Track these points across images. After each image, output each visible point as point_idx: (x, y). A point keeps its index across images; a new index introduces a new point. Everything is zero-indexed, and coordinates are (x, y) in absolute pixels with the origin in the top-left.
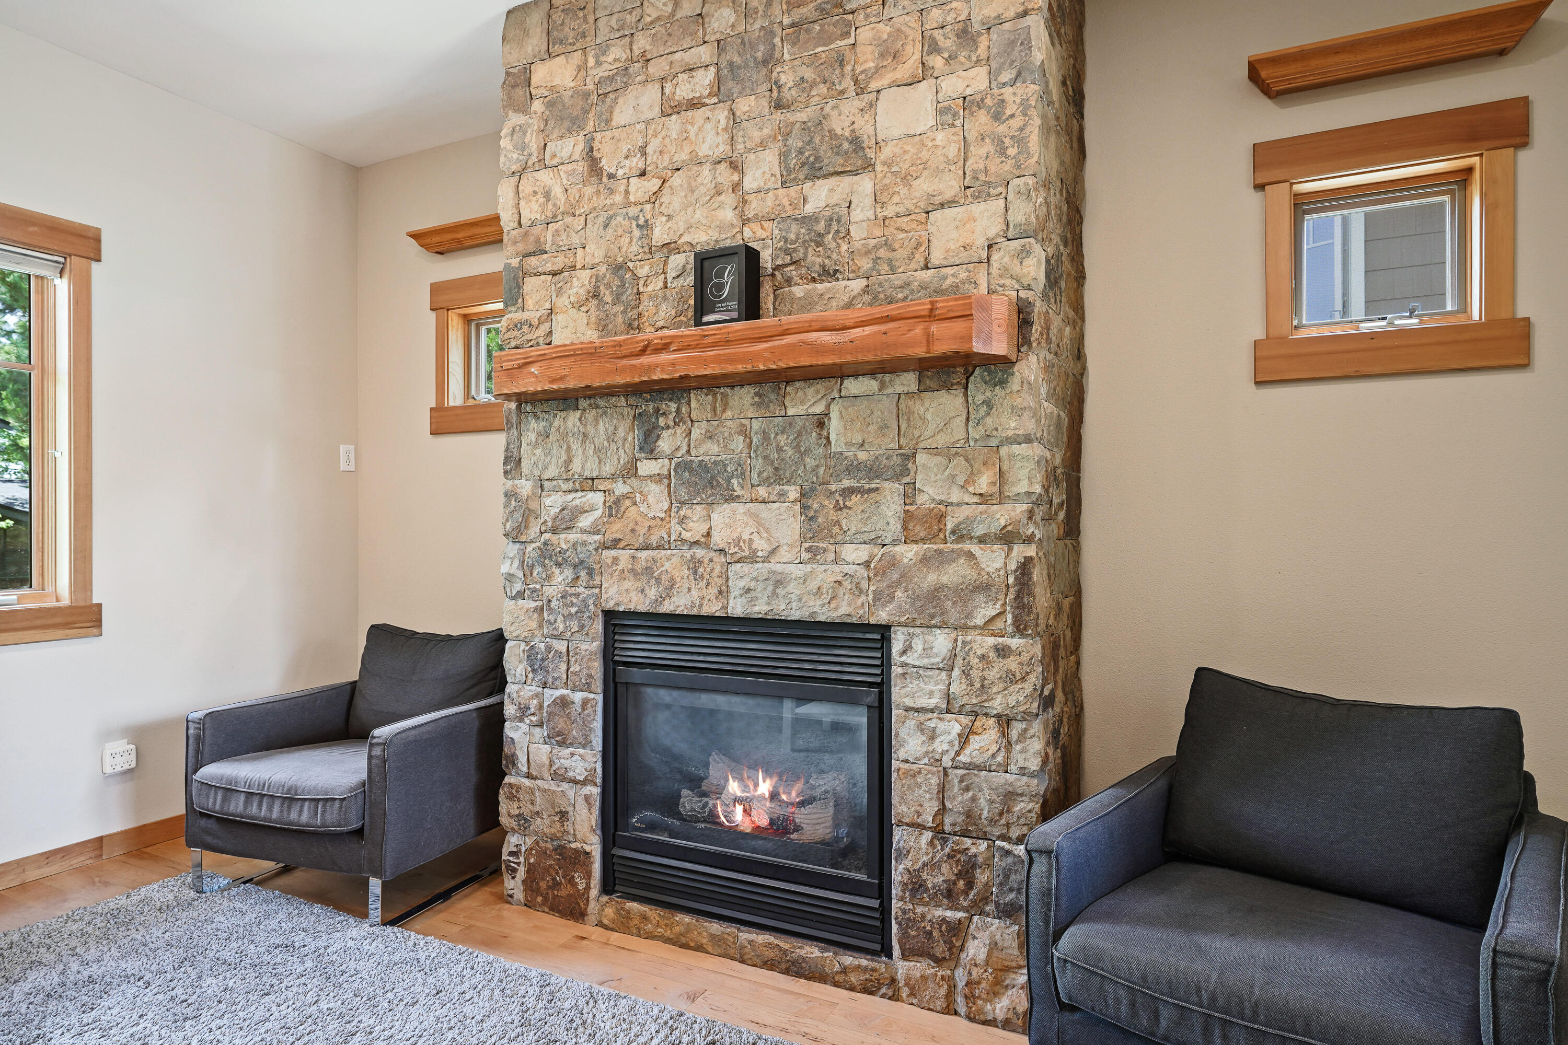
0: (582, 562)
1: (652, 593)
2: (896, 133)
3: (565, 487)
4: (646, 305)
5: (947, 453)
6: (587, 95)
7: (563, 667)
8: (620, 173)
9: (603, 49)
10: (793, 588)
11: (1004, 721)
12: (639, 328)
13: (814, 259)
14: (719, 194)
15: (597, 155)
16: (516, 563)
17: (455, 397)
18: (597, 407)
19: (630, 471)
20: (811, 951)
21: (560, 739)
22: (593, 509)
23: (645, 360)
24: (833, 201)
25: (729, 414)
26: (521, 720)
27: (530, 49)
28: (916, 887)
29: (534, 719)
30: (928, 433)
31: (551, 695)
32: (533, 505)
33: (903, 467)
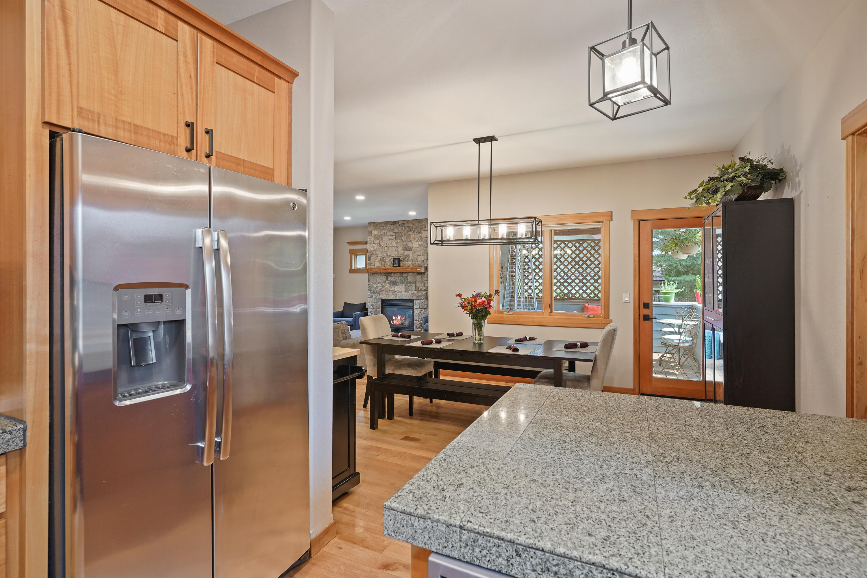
0: (379, 293)
1: (387, 297)
3: (376, 284)
4: (387, 262)
5: (419, 281)
6: (379, 236)
7: (376, 306)
8: (384, 246)
9: (381, 231)
10: (404, 296)
12: (385, 265)
13: (406, 259)
14: (396, 251)
15: (380, 243)
16: (370, 293)
17: (353, 268)
18: (380, 275)
19: (385, 282)
22: (380, 287)
23: (387, 270)
24: (408, 254)
25: (396, 277)
27: (372, 228)
28: (416, 327)
30: (418, 279)
31: (374, 310)
32: (372, 286)
33: (415, 283)
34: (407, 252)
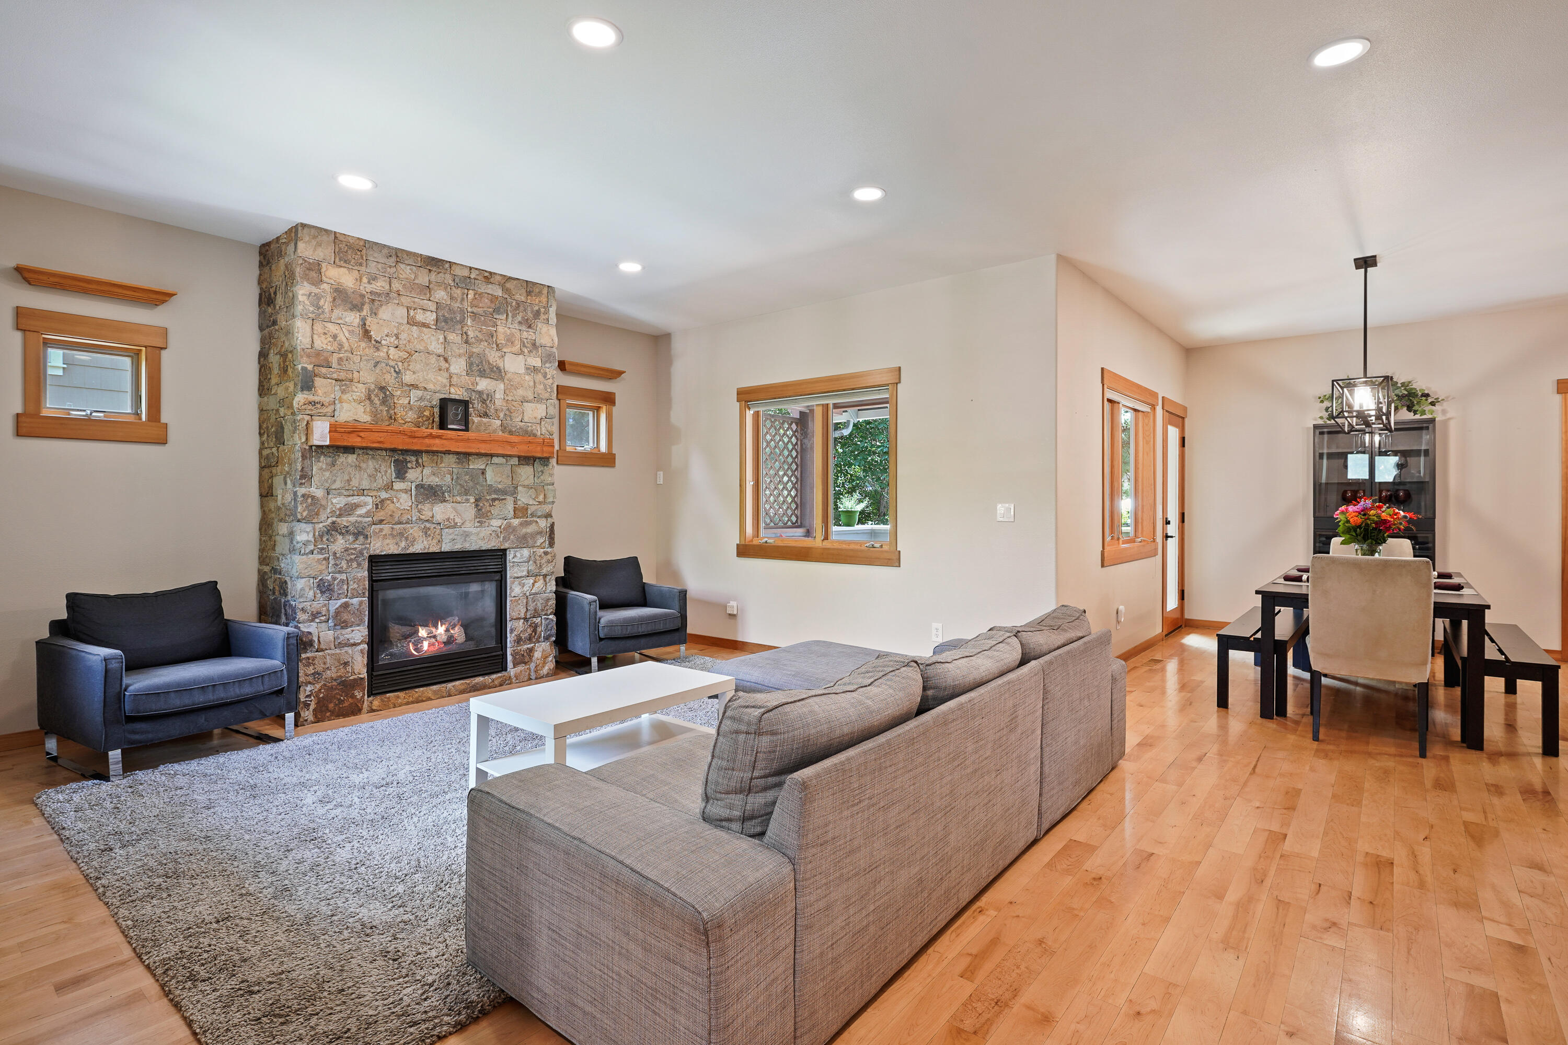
0: (359, 532)
1: (403, 544)
2: (512, 370)
3: (345, 493)
4: (405, 410)
5: (529, 487)
6: (363, 296)
7: (345, 587)
8: (383, 342)
9: (373, 279)
10: (473, 538)
11: (545, 576)
12: (395, 420)
13: (488, 407)
14: (440, 370)
15: (368, 328)
16: (311, 535)
18: (367, 454)
19: (389, 487)
20: (480, 679)
21: (344, 625)
22: (366, 504)
23: (427, 441)
24: (489, 388)
25: (443, 465)
26: (313, 621)
27: (321, 254)
28: (519, 641)
29: (323, 618)
30: (522, 480)
32: (324, 502)
33: (514, 492)
34: (483, 384)
